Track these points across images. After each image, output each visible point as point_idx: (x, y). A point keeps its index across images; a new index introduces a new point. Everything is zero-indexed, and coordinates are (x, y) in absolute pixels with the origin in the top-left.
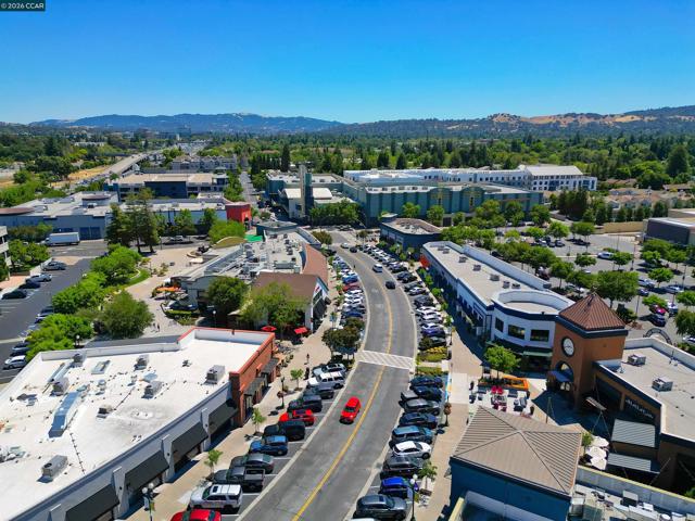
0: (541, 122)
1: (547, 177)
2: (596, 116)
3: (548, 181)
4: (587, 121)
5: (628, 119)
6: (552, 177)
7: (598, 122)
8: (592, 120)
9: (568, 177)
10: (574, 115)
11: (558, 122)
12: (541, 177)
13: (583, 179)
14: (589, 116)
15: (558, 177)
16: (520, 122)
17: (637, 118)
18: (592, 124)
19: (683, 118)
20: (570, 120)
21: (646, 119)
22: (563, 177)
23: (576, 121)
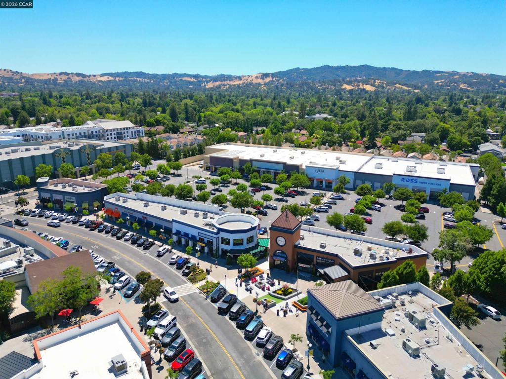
0: (41, 78)
1: (114, 130)
2: (84, 76)
3: (116, 132)
4: (77, 79)
5: (105, 79)
6: (117, 129)
7: (86, 80)
8: (81, 78)
9: (127, 128)
10: (66, 74)
11: (56, 79)
12: (111, 130)
13: (136, 129)
14: (78, 75)
15: (121, 129)
16: (24, 78)
17: (111, 78)
18: (82, 81)
19: (138, 79)
20: (65, 77)
21: (117, 79)
22: (124, 129)
23: (69, 78)
